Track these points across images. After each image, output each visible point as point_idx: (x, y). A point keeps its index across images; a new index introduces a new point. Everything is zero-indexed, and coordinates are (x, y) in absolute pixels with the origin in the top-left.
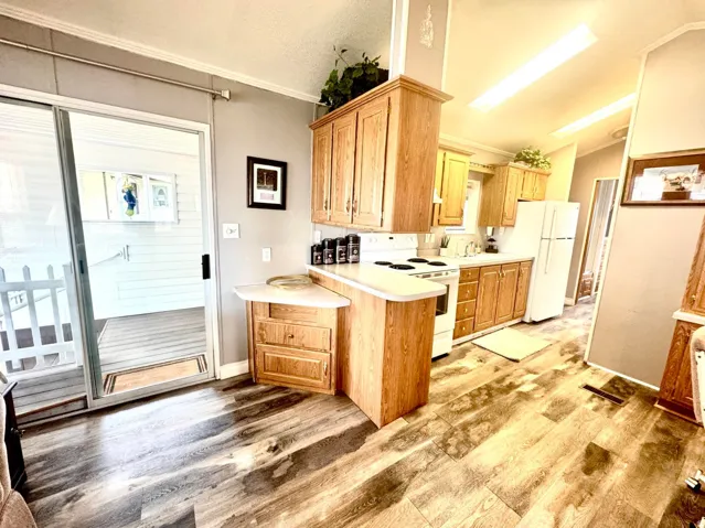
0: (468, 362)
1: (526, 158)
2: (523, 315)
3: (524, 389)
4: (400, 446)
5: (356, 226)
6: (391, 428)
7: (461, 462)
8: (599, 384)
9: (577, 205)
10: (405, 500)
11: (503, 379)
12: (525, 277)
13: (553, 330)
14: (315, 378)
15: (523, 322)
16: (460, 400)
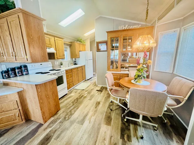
0: (72, 94)
1: (79, 40)
2: (85, 79)
3: (85, 95)
4: (51, 126)
5: (18, 62)
6: (48, 122)
7: (69, 120)
8: (99, 89)
9: (92, 52)
10: (53, 140)
11: (80, 95)
12: (84, 70)
13: (92, 80)
14: (14, 120)
15: (86, 80)
16: (70, 104)
